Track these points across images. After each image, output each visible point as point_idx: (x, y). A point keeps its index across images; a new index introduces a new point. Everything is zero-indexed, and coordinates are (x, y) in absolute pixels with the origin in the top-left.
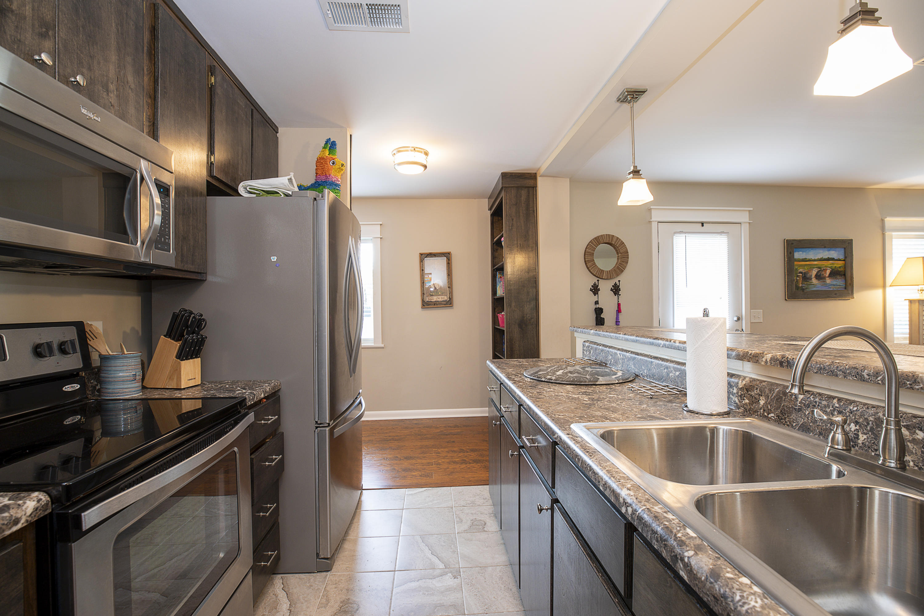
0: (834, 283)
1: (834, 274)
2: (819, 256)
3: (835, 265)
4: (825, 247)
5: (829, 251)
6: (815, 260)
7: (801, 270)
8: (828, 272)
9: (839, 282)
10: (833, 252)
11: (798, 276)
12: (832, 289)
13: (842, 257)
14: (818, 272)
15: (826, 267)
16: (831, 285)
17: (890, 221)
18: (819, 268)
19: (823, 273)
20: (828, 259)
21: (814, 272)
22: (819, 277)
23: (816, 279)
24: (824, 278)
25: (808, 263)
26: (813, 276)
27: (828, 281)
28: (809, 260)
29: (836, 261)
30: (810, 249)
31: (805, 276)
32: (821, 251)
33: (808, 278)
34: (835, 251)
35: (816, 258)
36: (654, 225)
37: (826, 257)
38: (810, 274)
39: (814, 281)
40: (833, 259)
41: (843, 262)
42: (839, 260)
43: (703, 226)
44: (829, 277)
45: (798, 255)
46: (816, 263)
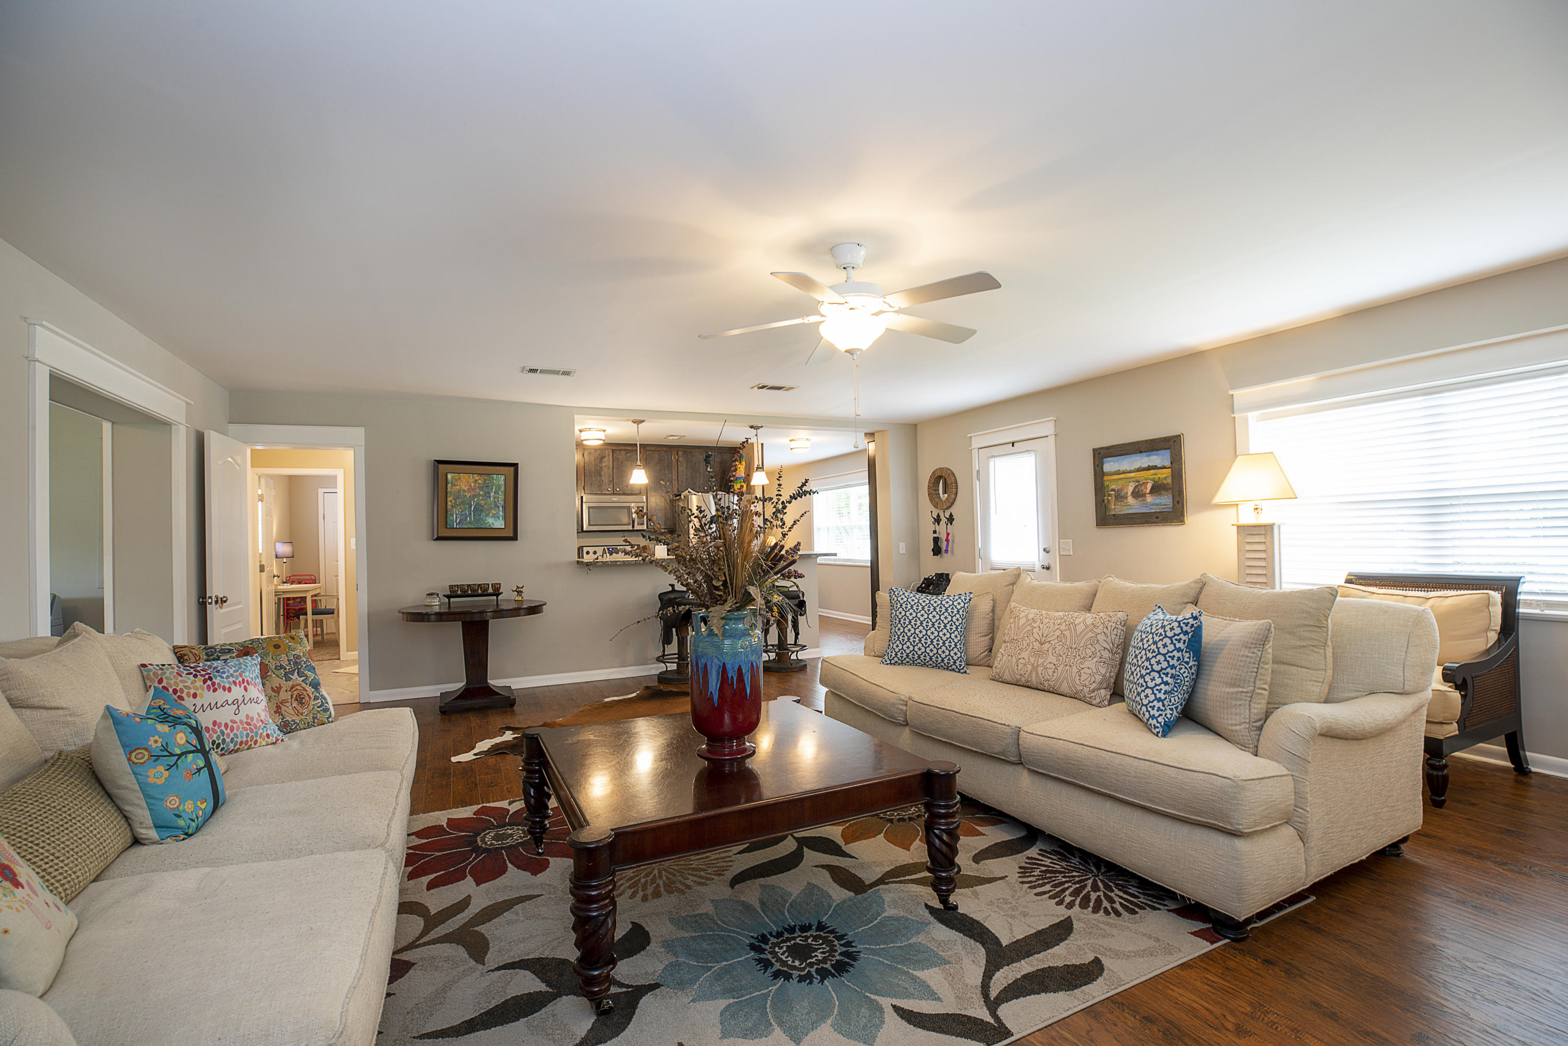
0: (1158, 501)
1: (1157, 489)
2: (1136, 465)
3: (1159, 476)
4: (1141, 452)
5: (1149, 456)
6: (1131, 472)
7: (1113, 487)
8: (1149, 486)
9: (1165, 501)
10: (1155, 457)
11: (1109, 495)
12: (1154, 511)
13: (1168, 463)
14: (1136, 487)
15: (1146, 479)
16: (1153, 505)
17: (1242, 395)
18: (1138, 481)
19: (1143, 488)
20: (1149, 468)
21: (1130, 489)
22: (1137, 494)
23: (1133, 497)
24: (1144, 495)
25: (1122, 476)
26: (1129, 493)
27: (1149, 499)
28: (1124, 473)
29: (1160, 470)
30: (1123, 457)
31: (1119, 494)
32: (1138, 458)
33: (1122, 497)
34: (1157, 455)
35: (1133, 468)
36: (975, 452)
37: (1145, 466)
38: (1125, 491)
39: (1131, 500)
40: (1155, 468)
41: (1169, 470)
42: (1164, 468)
43: (1013, 446)
44: (1150, 493)
45: (1110, 466)
46: (1132, 475)
